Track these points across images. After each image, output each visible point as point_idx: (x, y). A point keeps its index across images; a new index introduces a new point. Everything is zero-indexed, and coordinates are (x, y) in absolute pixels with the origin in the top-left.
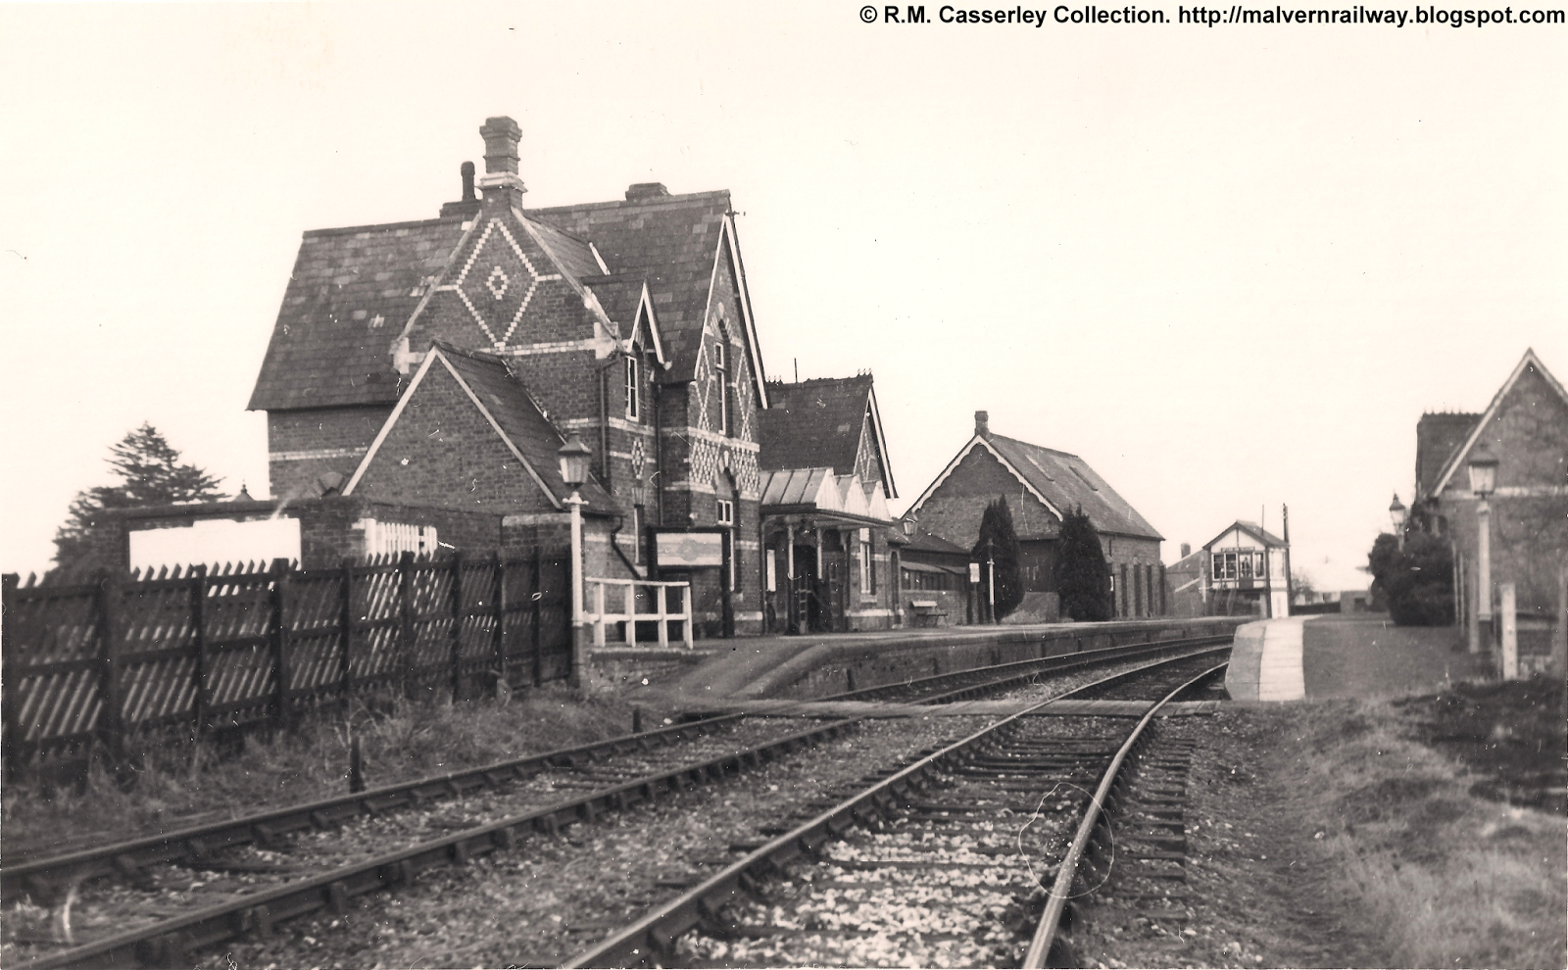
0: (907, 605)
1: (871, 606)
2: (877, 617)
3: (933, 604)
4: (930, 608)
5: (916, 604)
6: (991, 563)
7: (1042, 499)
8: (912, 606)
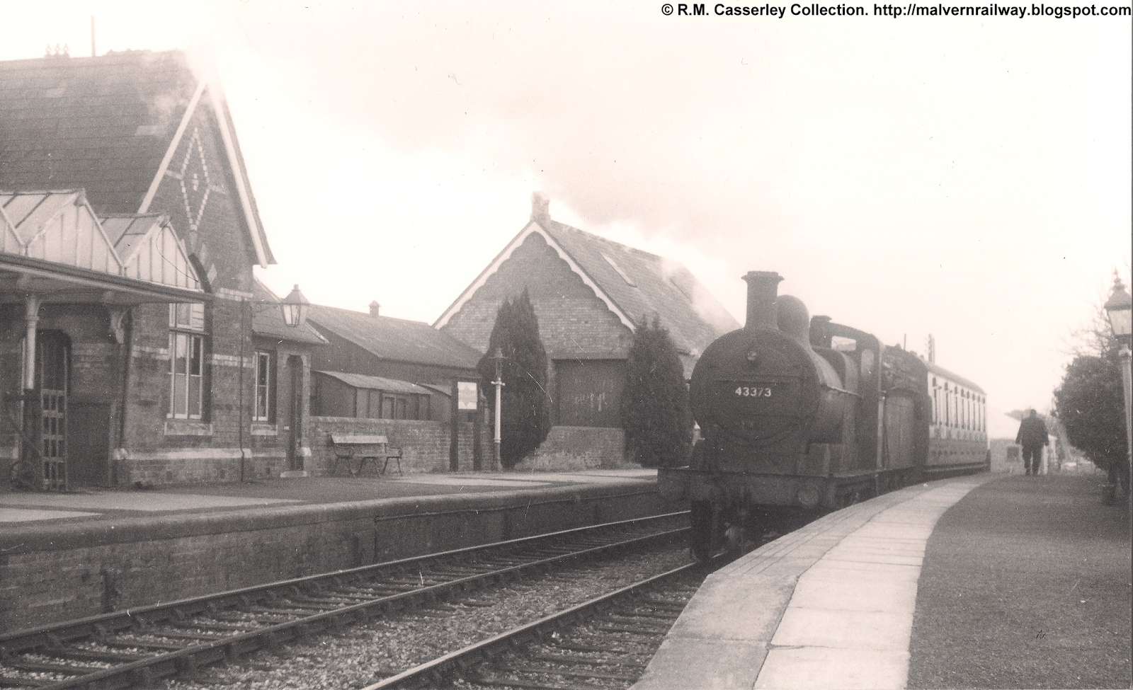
0: (322, 439)
1: (195, 442)
2: (207, 461)
3: (382, 439)
4: (376, 446)
5: (337, 439)
6: (499, 383)
7: (612, 307)
8: (330, 443)
